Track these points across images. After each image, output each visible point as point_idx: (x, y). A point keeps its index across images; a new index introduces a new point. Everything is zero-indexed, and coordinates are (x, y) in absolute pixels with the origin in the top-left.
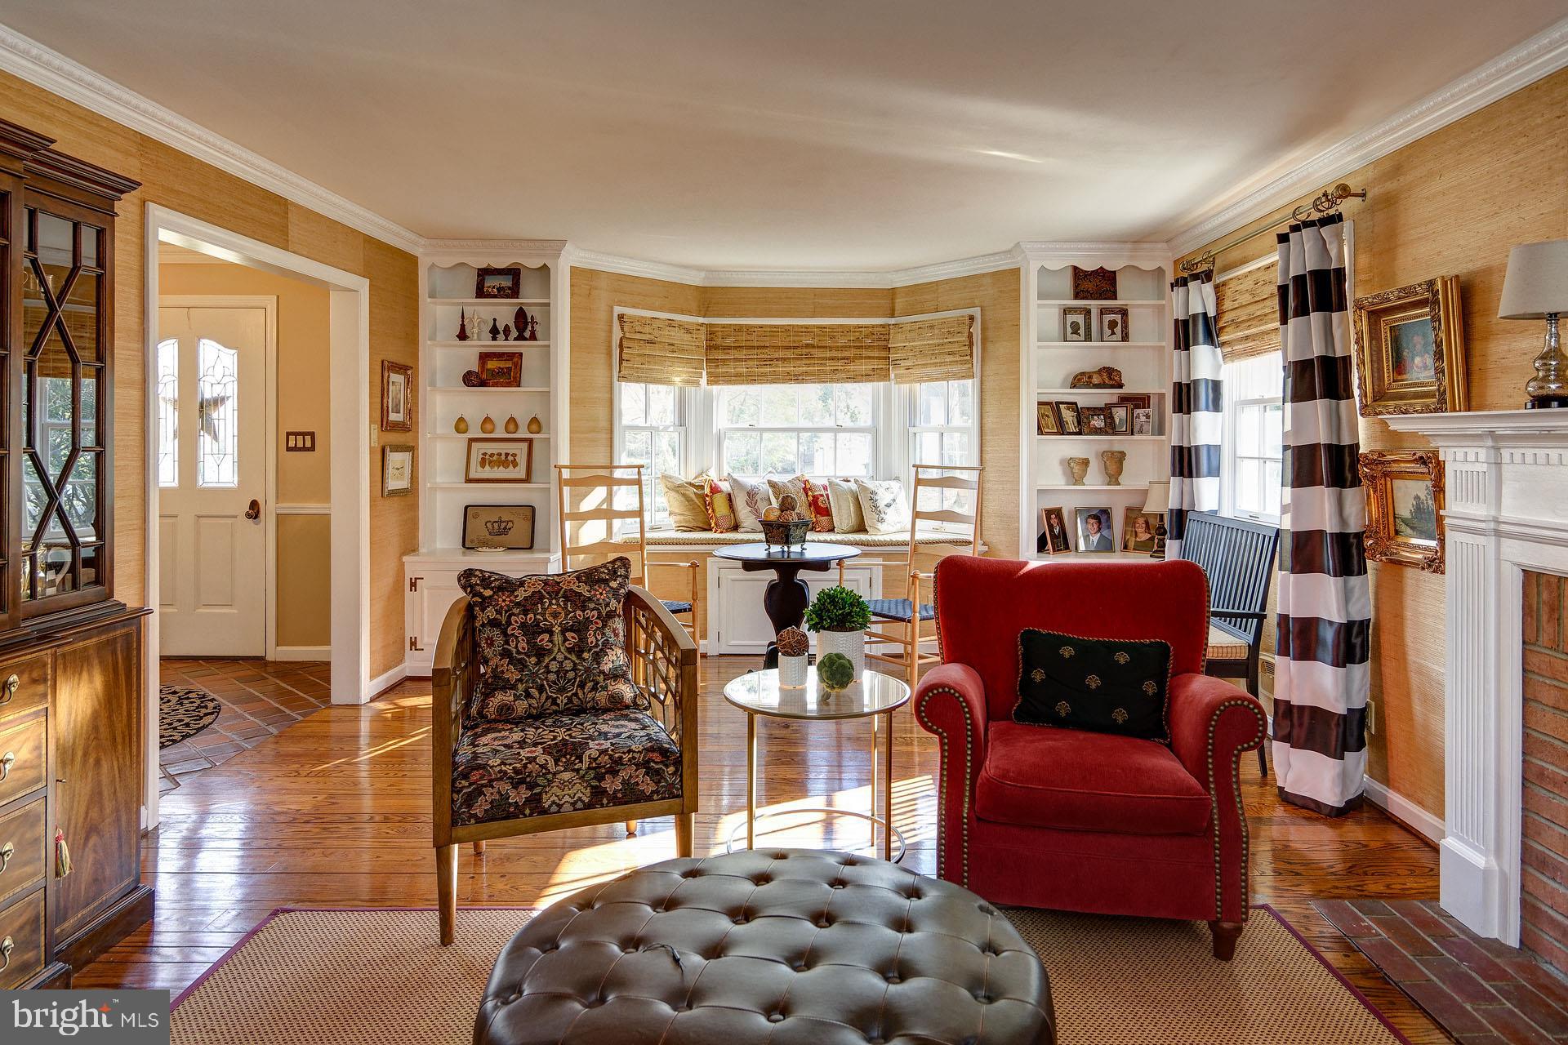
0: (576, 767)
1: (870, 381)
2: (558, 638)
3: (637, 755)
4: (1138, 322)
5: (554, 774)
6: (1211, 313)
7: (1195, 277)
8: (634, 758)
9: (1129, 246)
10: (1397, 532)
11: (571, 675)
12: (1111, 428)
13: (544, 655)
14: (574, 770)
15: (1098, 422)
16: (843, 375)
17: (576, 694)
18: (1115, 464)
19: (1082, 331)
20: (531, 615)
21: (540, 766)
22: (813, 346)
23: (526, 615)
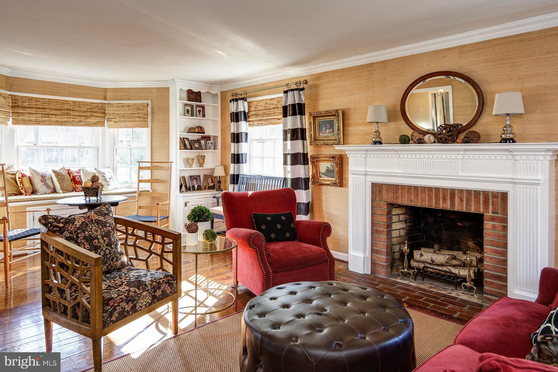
0: (147, 289)
1: (96, 126)
2: (101, 241)
3: (164, 279)
4: (208, 111)
5: (141, 294)
6: (247, 111)
7: (240, 99)
8: (163, 281)
9: (209, 85)
10: (320, 177)
11: (109, 256)
12: (200, 148)
13: (98, 249)
14: (147, 291)
15: (197, 145)
16: (85, 123)
17: (110, 264)
18: (201, 160)
19: (190, 113)
20: (86, 233)
21: (134, 292)
22: (70, 110)
23: (84, 233)
